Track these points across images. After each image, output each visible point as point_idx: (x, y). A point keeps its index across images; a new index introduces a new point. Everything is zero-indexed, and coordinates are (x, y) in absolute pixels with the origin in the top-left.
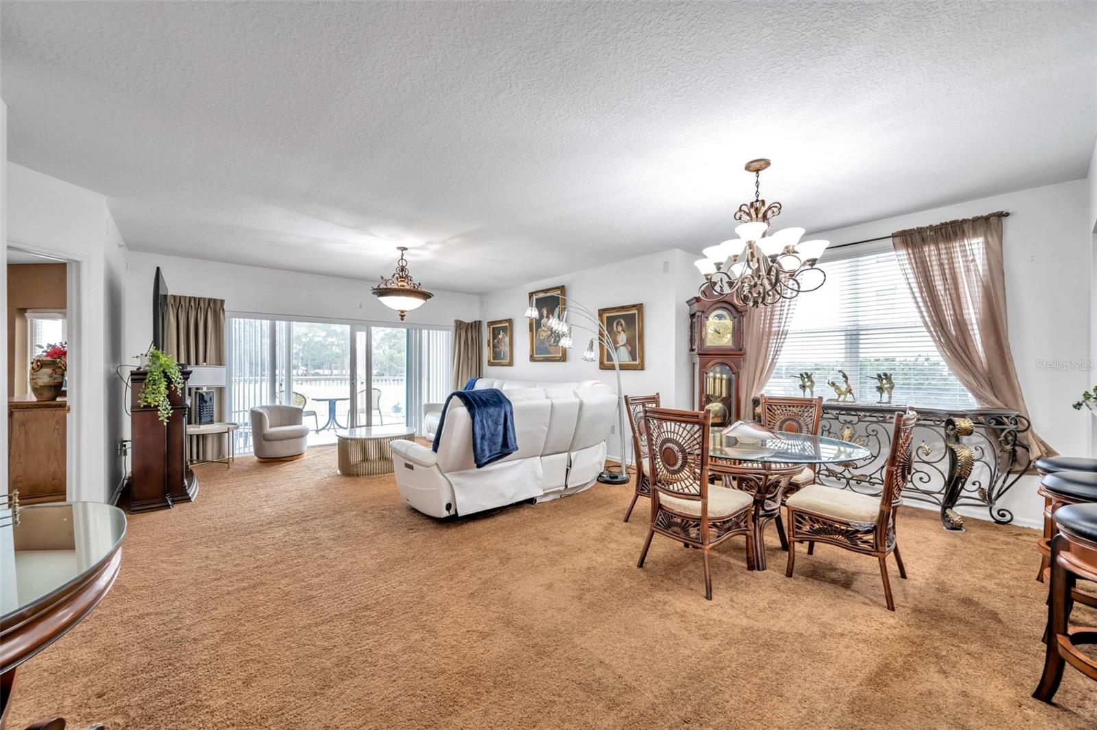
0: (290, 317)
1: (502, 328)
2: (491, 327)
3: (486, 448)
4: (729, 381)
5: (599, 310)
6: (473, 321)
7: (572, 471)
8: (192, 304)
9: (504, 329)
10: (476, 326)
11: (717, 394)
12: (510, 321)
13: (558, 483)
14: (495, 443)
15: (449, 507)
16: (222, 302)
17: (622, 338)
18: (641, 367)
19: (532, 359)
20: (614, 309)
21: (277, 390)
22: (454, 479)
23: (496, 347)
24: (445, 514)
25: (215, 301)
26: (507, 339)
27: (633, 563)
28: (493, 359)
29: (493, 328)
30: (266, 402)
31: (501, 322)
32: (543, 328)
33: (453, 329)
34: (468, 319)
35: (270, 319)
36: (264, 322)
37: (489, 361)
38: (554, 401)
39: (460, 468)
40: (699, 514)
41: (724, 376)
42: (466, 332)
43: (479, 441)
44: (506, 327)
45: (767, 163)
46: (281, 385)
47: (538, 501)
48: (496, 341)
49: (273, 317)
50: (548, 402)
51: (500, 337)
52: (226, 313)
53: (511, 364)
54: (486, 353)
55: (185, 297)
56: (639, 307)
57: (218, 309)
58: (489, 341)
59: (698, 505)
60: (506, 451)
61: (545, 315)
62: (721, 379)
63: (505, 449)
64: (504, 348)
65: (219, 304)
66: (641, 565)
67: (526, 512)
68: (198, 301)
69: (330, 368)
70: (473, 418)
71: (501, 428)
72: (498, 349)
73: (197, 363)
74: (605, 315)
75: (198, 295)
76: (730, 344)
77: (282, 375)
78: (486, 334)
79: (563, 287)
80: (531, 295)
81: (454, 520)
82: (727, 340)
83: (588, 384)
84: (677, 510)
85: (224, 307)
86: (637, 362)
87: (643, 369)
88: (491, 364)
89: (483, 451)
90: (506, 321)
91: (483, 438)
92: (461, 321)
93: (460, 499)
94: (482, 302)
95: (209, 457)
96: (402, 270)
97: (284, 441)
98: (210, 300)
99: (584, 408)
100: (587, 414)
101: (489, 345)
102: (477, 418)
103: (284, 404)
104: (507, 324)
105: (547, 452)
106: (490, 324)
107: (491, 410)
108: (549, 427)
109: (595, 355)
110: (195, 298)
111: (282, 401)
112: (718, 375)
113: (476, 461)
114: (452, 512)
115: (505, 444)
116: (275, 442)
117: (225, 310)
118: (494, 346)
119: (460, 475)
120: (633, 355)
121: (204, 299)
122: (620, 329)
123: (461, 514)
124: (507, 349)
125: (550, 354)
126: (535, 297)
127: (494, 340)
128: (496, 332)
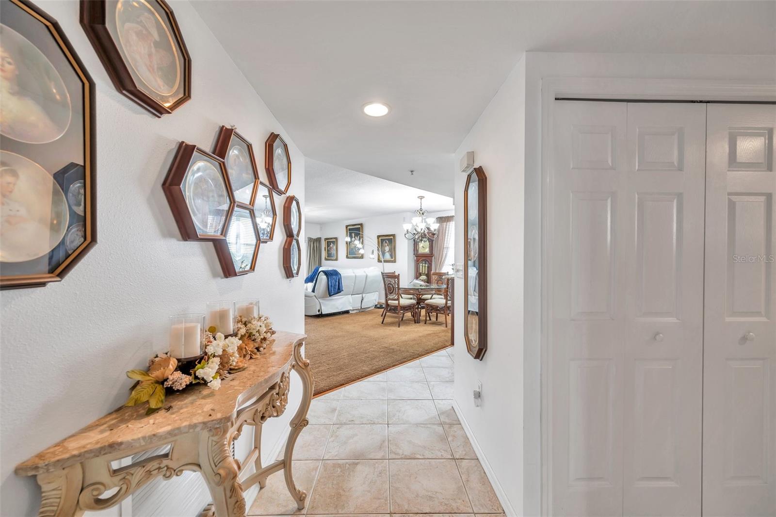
1: (332, 242)
3: (332, 289)
4: (428, 267)
5: (378, 236)
6: (317, 237)
7: (364, 301)
9: (333, 242)
10: (318, 240)
11: (423, 272)
13: (358, 306)
14: (335, 288)
15: (319, 311)
17: (387, 249)
18: (395, 261)
19: (347, 257)
20: (384, 236)
22: (321, 301)
24: (318, 313)
26: (335, 247)
27: (380, 323)
28: (328, 257)
31: (331, 238)
32: (352, 245)
33: (308, 243)
34: (314, 237)
37: (325, 258)
38: (357, 274)
39: (323, 297)
40: (397, 305)
41: (426, 265)
42: (314, 243)
43: (330, 287)
45: (424, 197)
47: (351, 312)
50: (354, 274)
51: (331, 246)
53: (336, 260)
54: (324, 254)
56: (394, 235)
58: (325, 248)
59: (397, 302)
60: (339, 291)
61: (353, 236)
62: (425, 267)
63: (339, 290)
64: (333, 252)
66: (382, 323)
67: (346, 315)
70: (328, 279)
71: (337, 283)
72: (330, 252)
74: (380, 238)
76: (428, 252)
78: (324, 244)
79: (362, 224)
80: (347, 226)
81: (321, 316)
82: (427, 250)
83: (372, 268)
84: (392, 304)
86: (393, 259)
87: (395, 262)
88: (326, 259)
89: (331, 290)
90: (334, 238)
91: (331, 286)
92: (311, 238)
93: (323, 308)
94: (321, 228)
99: (368, 278)
100: (369, 280)
101: (325, 250)
102: (330, 280)
105: (354, 293)
106: (326, 239)
107: (334, 277)
108: (355, 285)
109: (375, 256)
112: (424, 265)
113: (329, 294)
114: (320, 313)
115: (339, 289)
118: (328, 251)
119: (324, 300)
120: (391, 256)
122: (386, 245)
123: (323, 313)
124: (335, 252)
125: (355, 255)
126: (349, 228)
127: (328, 247)
128: (329, 244)
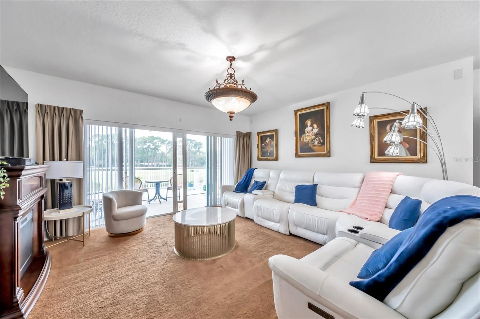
0: (132, 126)
1: (268, 136)
2: (260, 136)
6: (247, 132)
8: (57, 112)
9: (271, 137)
10: (248, 135)
12: (276, 131)
16: (81, 111)
19: (297, 155)
21: (124, 176)
23: (264, 148)
25: (75, 110)
26: (274, 143)
28: (261, 156)
29: (261, 136)
30: (116, 187)
31: (268, 132)
32: (307, 134)
33: (235, 137)
34: (244, 131)
35: (118, 127)
36: (114, 128)
37: (258, 158)
42: (243, 139)
44: (273, 135)
46: (126, 173)
48: (263, 144)
49: (120, 125)
51: (267, 141)
52: (84, 120)
53: (276, 159)
54: (256, 152)
55: (50, 106)
57: (78, 117)
58: (258, 145)
61: (309, 125)
64: (271, 149)
65: (78, 113)
68: (61, 110)
69: (148, 162)
72: (265, 150)
73: (60, 159)
75: (61, 105)
77: (127, 166)
78: (255, 141)
79: (329, 103)
80: (296, 112)
85: (83, 116)
86: (418, 157)
88: (259, 159)
90: (273, 131)
92: (240, 132)
95: (71, 233)
96: (231, 78)
97: (129, 220)
98: (71, 110)
101: (258, 147)
103: (129, 189)
104: (274, 133)
106: (258, 134)
110: (58, 108)
111: (127, 186)
116: (122, 221)
117: (84, 118)
118: (262, 148)
121: (67, 109)
124: (274, 149)
125: (315, 152)
126: (299, 113)
127: (262, 143)
128: (264, 139)
